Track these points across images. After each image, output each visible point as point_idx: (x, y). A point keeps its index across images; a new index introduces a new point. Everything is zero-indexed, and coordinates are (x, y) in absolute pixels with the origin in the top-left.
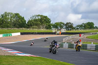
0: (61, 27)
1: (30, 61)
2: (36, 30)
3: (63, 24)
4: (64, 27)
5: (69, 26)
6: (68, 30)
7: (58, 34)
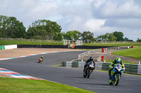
0: (76, 38)
1: (29, 86)
2: (40, 42)
3: (79, 33)
4: (80, 38)
5: (87, 36)
6: (86, 42)
7: (71, 48)
